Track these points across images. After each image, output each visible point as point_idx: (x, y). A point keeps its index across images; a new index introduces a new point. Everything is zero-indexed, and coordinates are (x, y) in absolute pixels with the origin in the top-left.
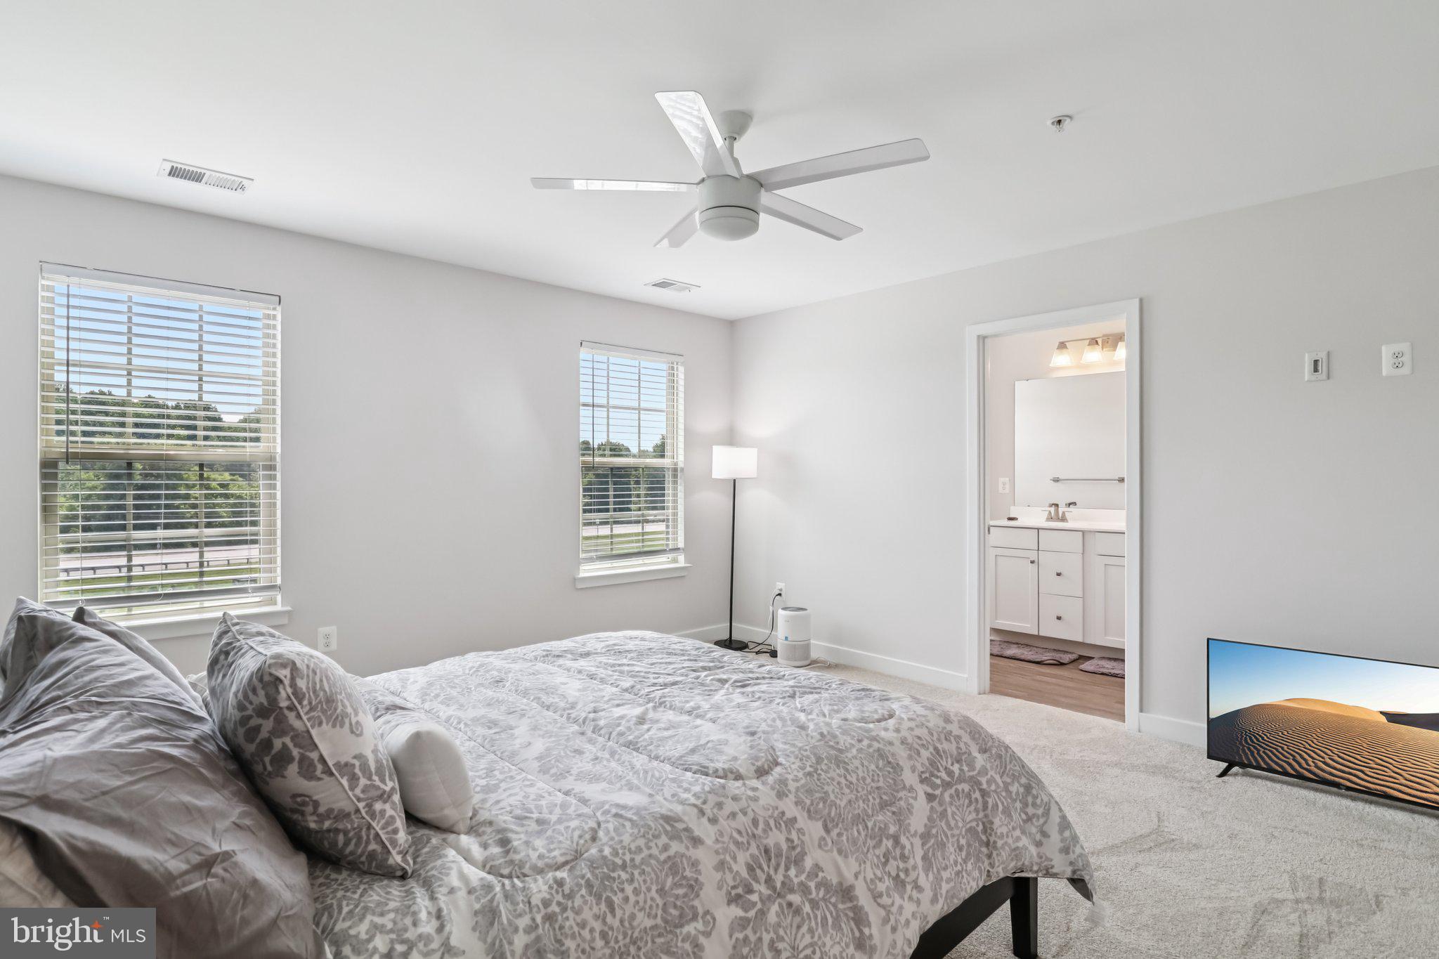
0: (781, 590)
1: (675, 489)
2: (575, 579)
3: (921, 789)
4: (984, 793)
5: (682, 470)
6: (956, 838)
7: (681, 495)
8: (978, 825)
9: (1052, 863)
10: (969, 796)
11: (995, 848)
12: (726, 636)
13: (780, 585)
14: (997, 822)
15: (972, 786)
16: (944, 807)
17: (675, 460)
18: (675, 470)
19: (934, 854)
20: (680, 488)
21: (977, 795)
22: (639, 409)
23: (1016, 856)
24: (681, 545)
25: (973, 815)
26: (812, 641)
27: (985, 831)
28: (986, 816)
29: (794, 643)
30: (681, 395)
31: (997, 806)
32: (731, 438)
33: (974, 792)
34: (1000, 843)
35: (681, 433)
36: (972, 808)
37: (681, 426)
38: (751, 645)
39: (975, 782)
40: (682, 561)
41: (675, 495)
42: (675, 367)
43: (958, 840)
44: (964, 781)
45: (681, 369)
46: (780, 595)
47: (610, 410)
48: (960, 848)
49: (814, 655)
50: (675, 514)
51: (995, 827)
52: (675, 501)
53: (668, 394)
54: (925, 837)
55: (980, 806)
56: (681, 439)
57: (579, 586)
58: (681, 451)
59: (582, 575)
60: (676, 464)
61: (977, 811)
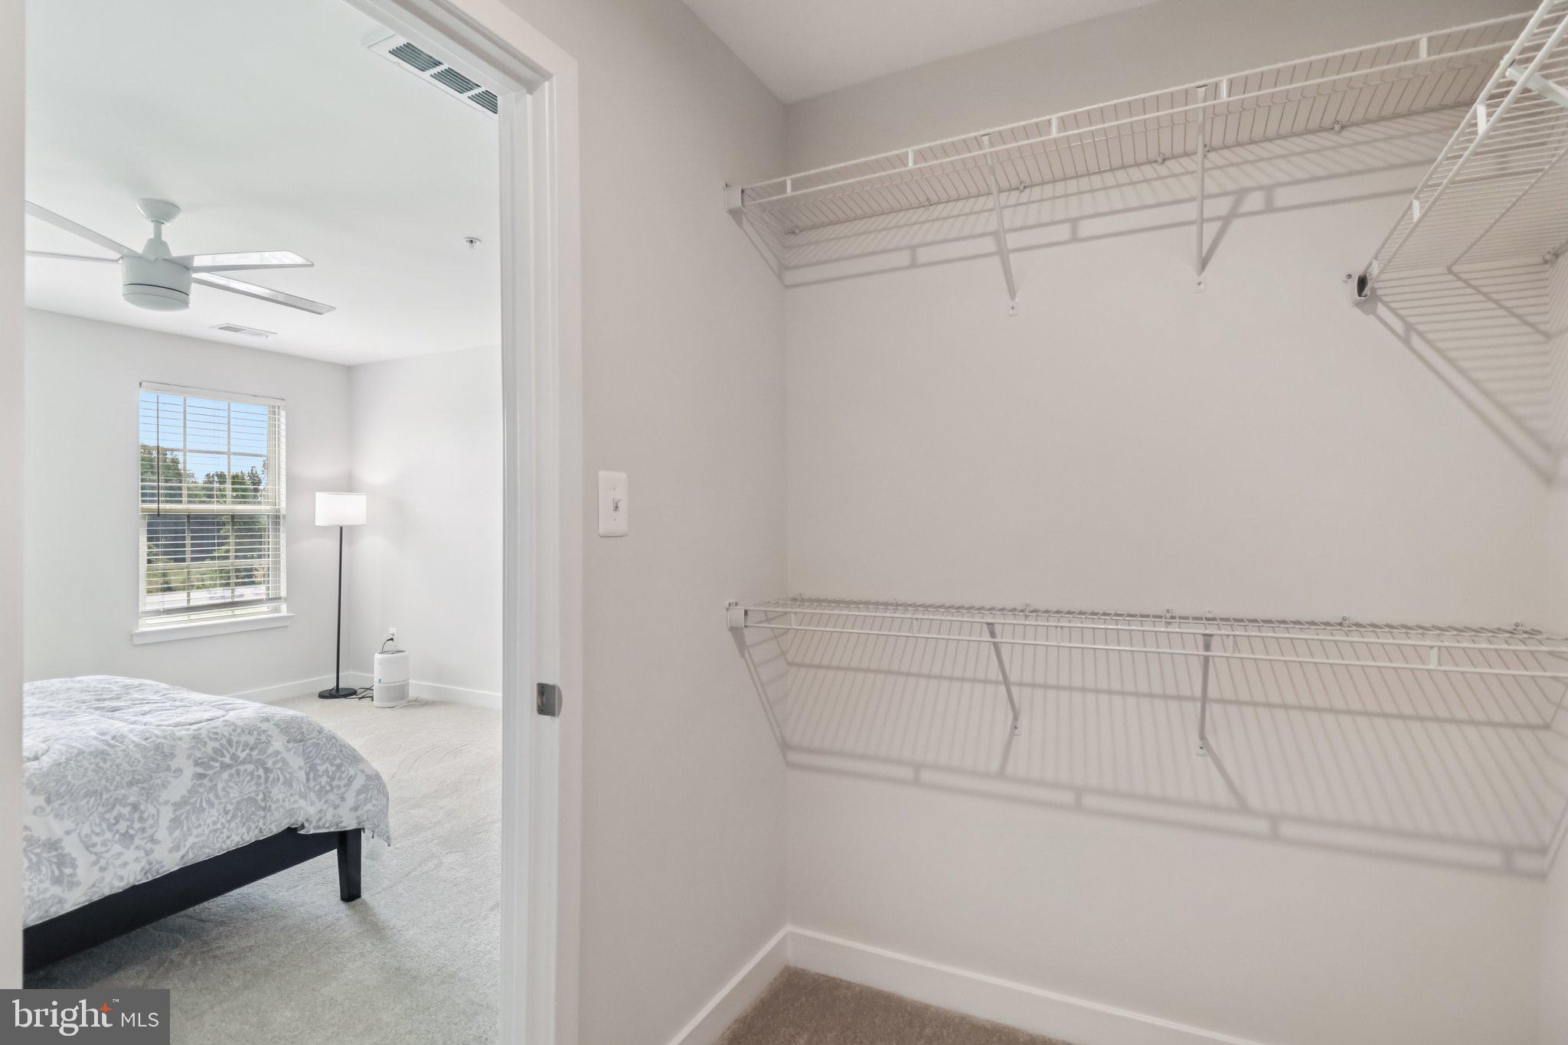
0: (393, 635)
1: (277, 537)
2: (132, 636)
3: (189, 771)
4: (267, 770)
5: (284, 516)
6: (223, 806)
7: (283, 542)
8: (258, 795)
9: (342, 819)
10: (252, 774)
11: (269, 810)
12: (332, 685)
13: (393, 630)
14: (275, 791)
15: (256, 767)
16: (214, 783)
17: (277, 507)
18: (277, 517)
19: (187, 817)
20: (283, 536)
21: (261, 772)
22: (229, 454)
23: (291, 815)
24: (283, 593)
25: (254, 788)
26: (411, 681)
27: (264, 799)
28: (267, 788)
29: (391, 684)
30: (283, 440)
31: (279, 779)
32: (348, 485)
33: (258, 769)
34: (274, 806)
35: (283, 478)
36: (254, 782)
37: (283, 472)
38: (359, 691)
39: (262, 764)
40: (284, 610)
41: (277, 543)
42: (277, 411)
43: (225, 807)
44: (250, 762)
45: (283, 413)
46: (392, 639)
47: (188, 454)
48: (226, 812)
49: (413, 694)
50: (277, 563)
51: (272, 795)
52: (277, 549)
53: (269, 439)
54: (177, 806)
55: (263, 780)
56: (283, 485)
57: (137, 641)
58: (283, 498)
59: (141, 630)
60: (278, 511)
61: (258, 784)
